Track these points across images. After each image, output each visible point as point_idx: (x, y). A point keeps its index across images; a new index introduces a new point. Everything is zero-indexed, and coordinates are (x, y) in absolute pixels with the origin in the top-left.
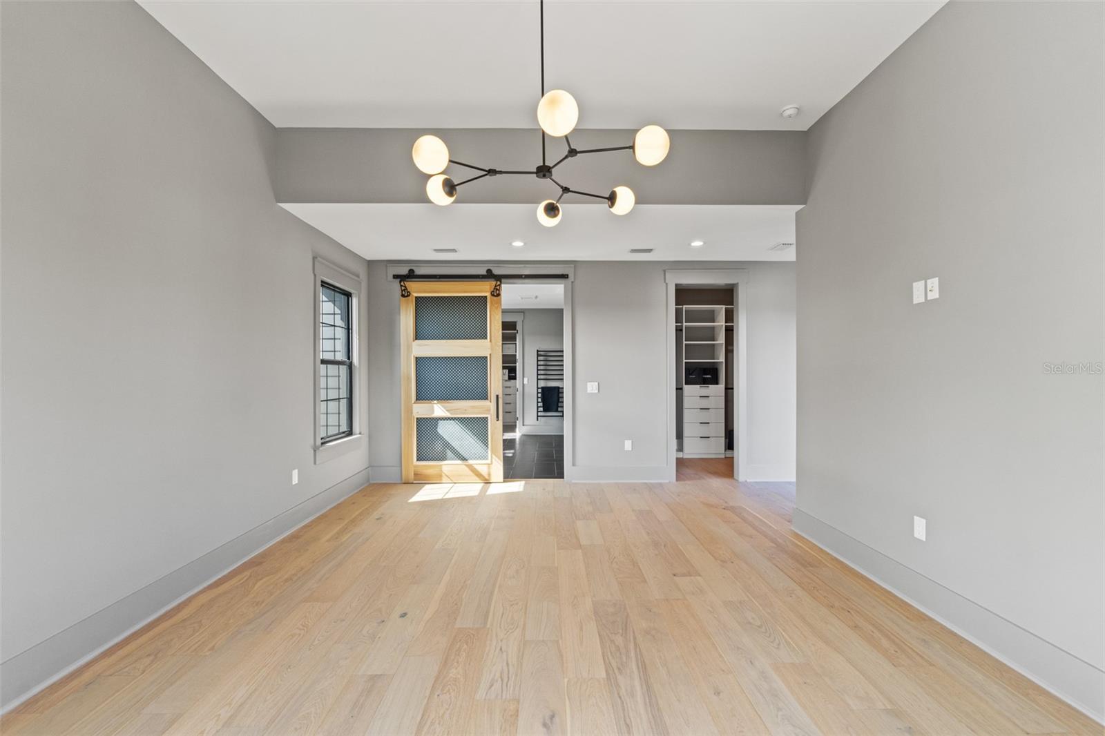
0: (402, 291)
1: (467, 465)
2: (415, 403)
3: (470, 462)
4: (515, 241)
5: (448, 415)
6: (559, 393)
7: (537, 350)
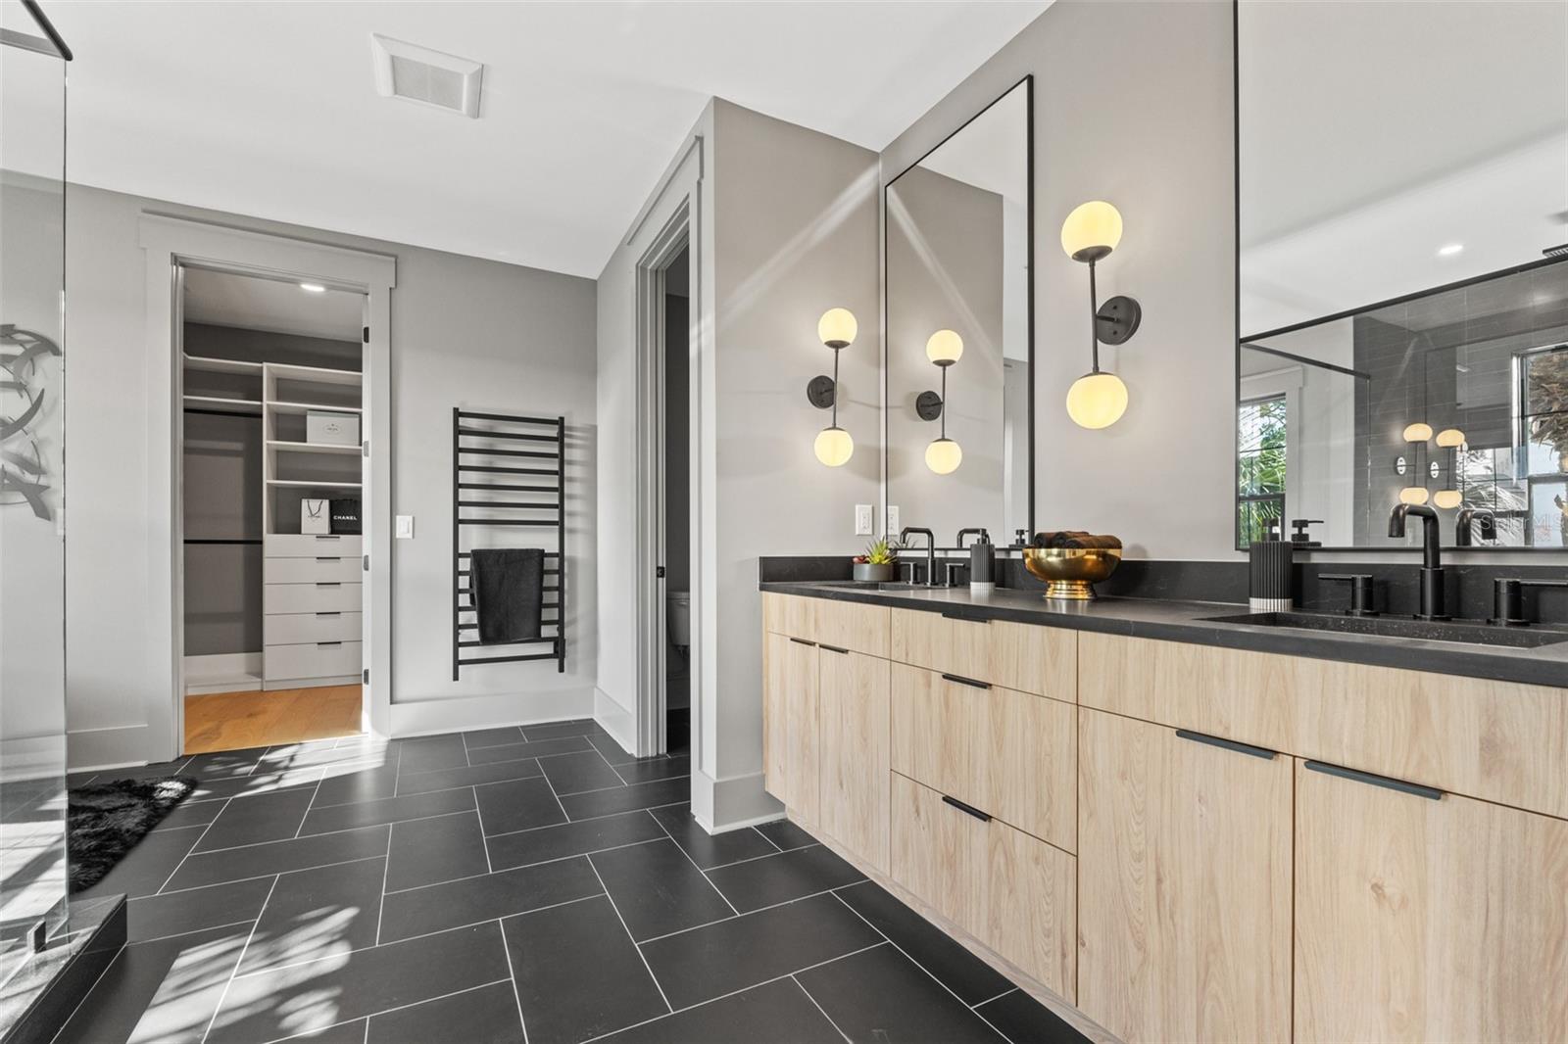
6: (542, 572)
7: (456, 410)
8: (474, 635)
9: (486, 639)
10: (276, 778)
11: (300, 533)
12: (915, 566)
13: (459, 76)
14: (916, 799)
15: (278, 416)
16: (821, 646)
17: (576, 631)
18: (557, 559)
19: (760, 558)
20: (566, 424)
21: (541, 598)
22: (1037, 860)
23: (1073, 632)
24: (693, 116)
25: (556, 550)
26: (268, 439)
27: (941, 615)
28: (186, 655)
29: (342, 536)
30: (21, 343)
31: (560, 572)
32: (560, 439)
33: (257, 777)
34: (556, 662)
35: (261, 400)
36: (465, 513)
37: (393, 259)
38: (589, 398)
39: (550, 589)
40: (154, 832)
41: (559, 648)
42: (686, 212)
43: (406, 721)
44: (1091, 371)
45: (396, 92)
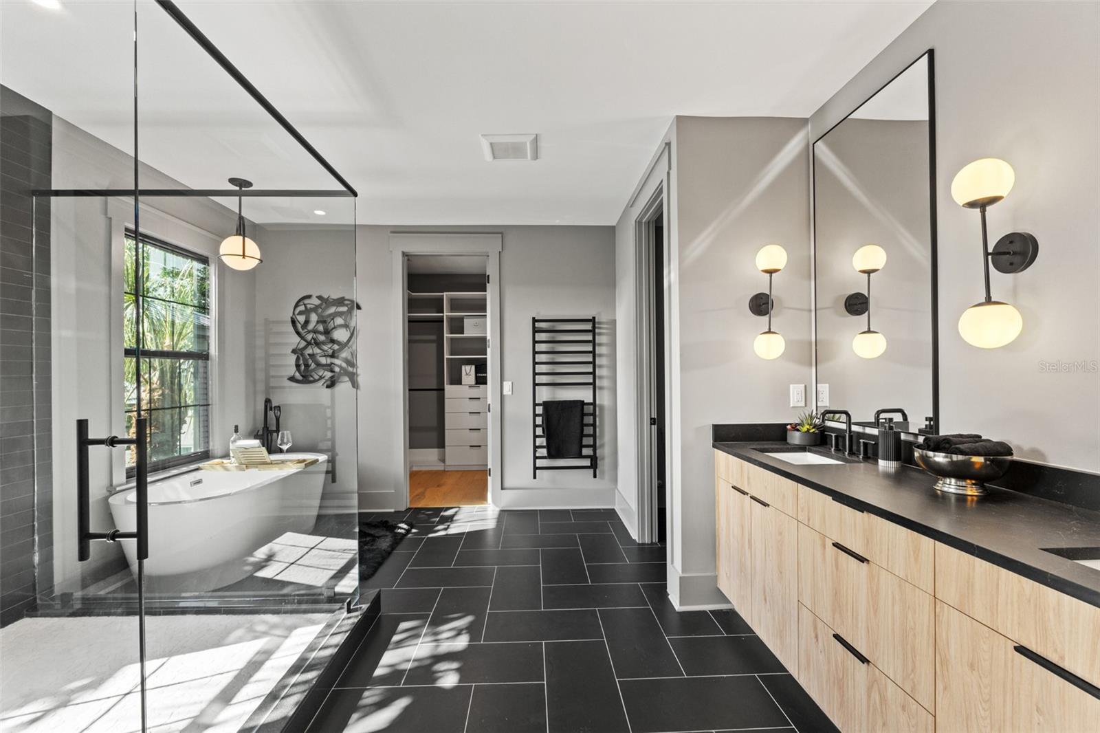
6: (583, 415)
7: (534, 318)
8: (543, 452)
9: (551, 456)
10: (446, 527)
11: (461, 384)
12: (837, 437)
13: (526, 143)
14: (815, 628)
15: (451, 319)
16: (751, 497)
17: (604, 452)
18: (592, 407)
19: (713, 425)
20: (597, 320)
21: (582, 431)
22: (903, 708)
23: (932, 541)
24: (664, 130)
25: (591, 401)
26: (447, 334)
27: (831, 498)
28: (410, 448)
29: (481, 386)
30: (347, 305)
31: (594, 414)
32: (593, 331)
33: (437, 526)
34: (592, 471)
35: (443, 313)
36: (539, 379)
37: (500, 235)
38: (611, 303)
39: (588, 425)
40: (395, 552)
41: (593, 462)
42: (661, 191)
43: (509, 500)
44: (983, 300)
45: (494, 158)
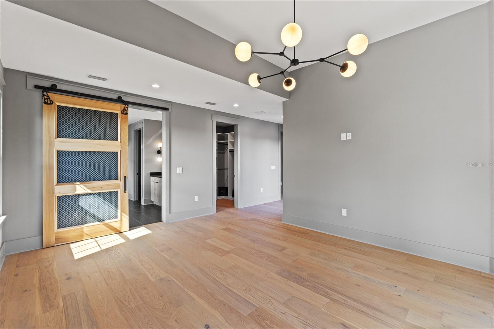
0: (45, 99)
1: (104, 224)
2: (56, 185)
3: (107, 221)
4: (153, 84)
5: (89, 191)
19: (150, 172)
